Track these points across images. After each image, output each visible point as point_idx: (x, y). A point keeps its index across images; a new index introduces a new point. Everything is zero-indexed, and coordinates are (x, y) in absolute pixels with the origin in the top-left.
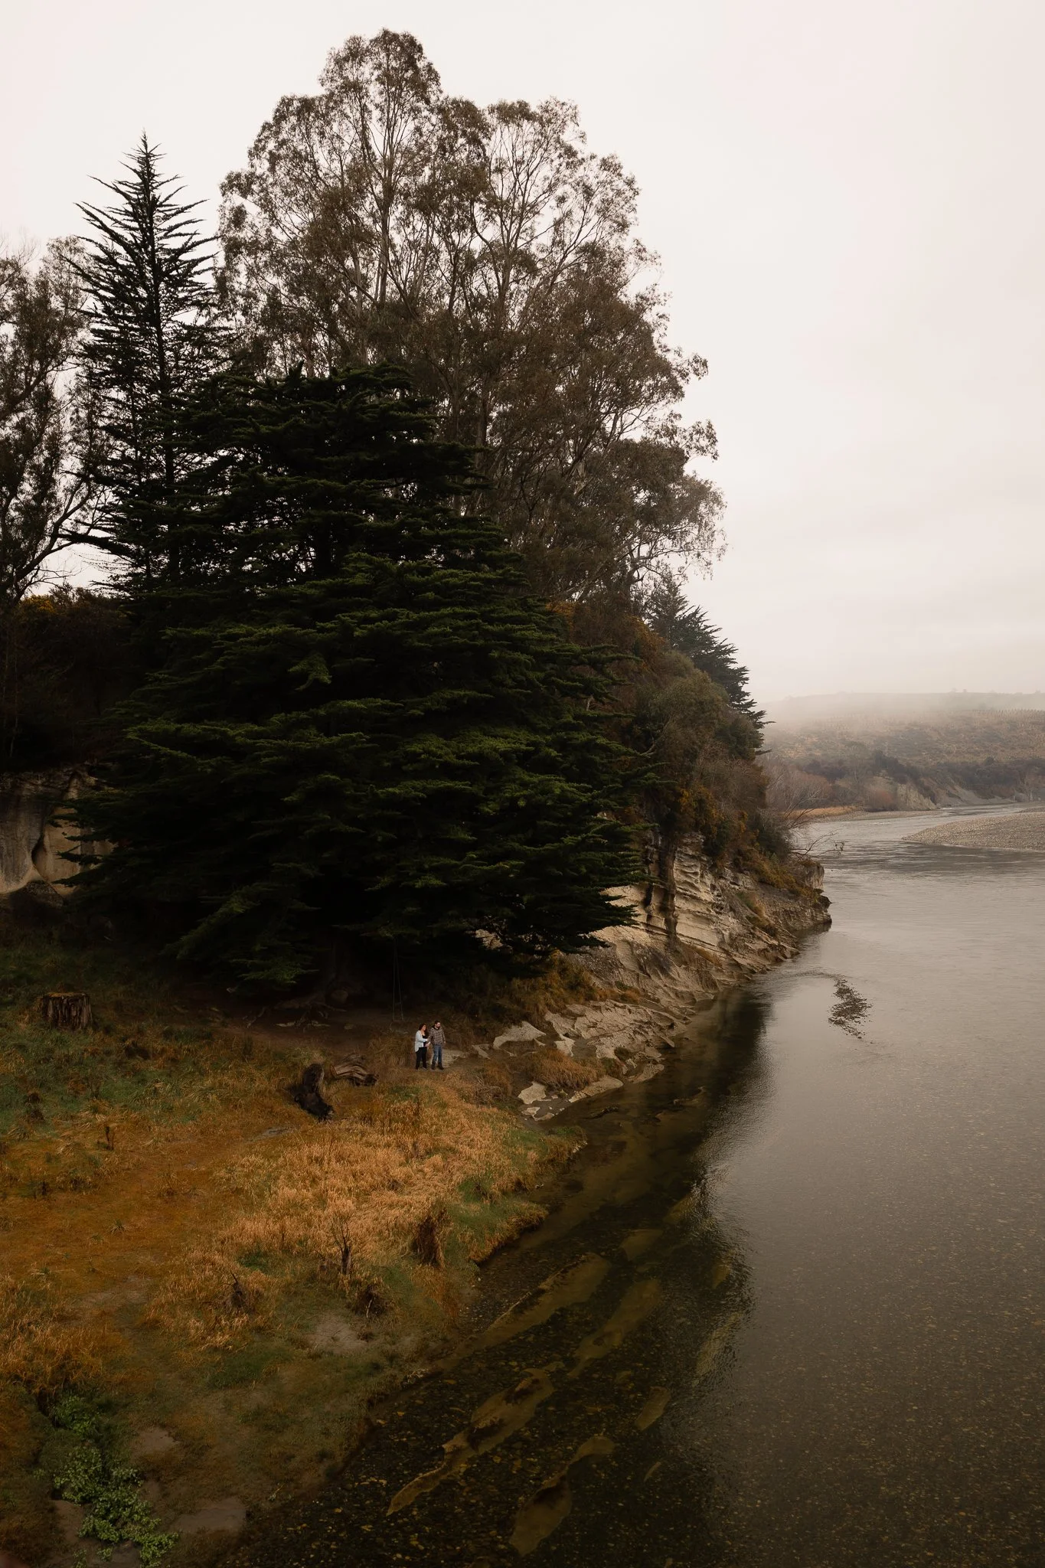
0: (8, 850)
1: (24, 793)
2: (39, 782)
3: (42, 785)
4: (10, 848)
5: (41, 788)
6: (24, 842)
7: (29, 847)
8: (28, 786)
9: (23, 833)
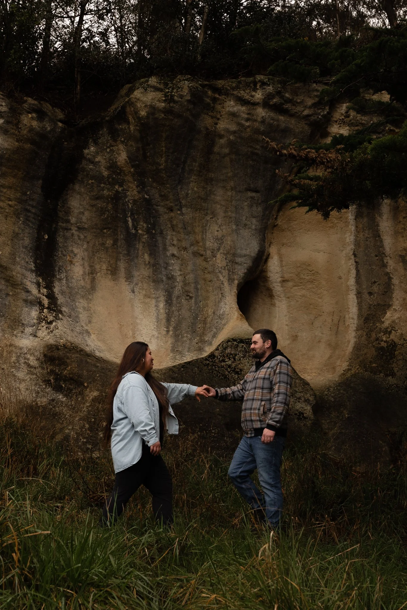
0: (185, 283)
1: (222, 125)
2: (259, 95)
3: (266, 104)
4: (191, 277)
5: (261, 112)
6: (220, 261)
7: (231, 272)
8: (231, 106)
9: (220, 240)
